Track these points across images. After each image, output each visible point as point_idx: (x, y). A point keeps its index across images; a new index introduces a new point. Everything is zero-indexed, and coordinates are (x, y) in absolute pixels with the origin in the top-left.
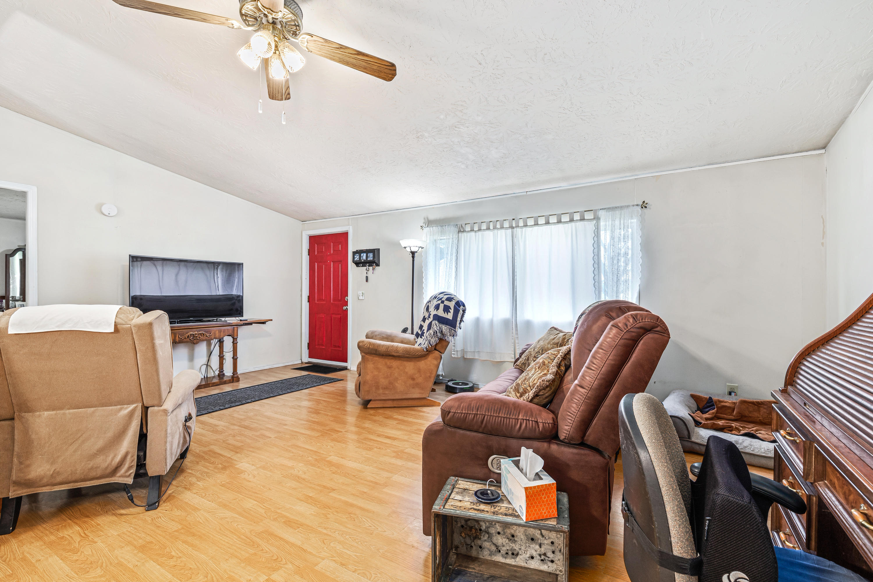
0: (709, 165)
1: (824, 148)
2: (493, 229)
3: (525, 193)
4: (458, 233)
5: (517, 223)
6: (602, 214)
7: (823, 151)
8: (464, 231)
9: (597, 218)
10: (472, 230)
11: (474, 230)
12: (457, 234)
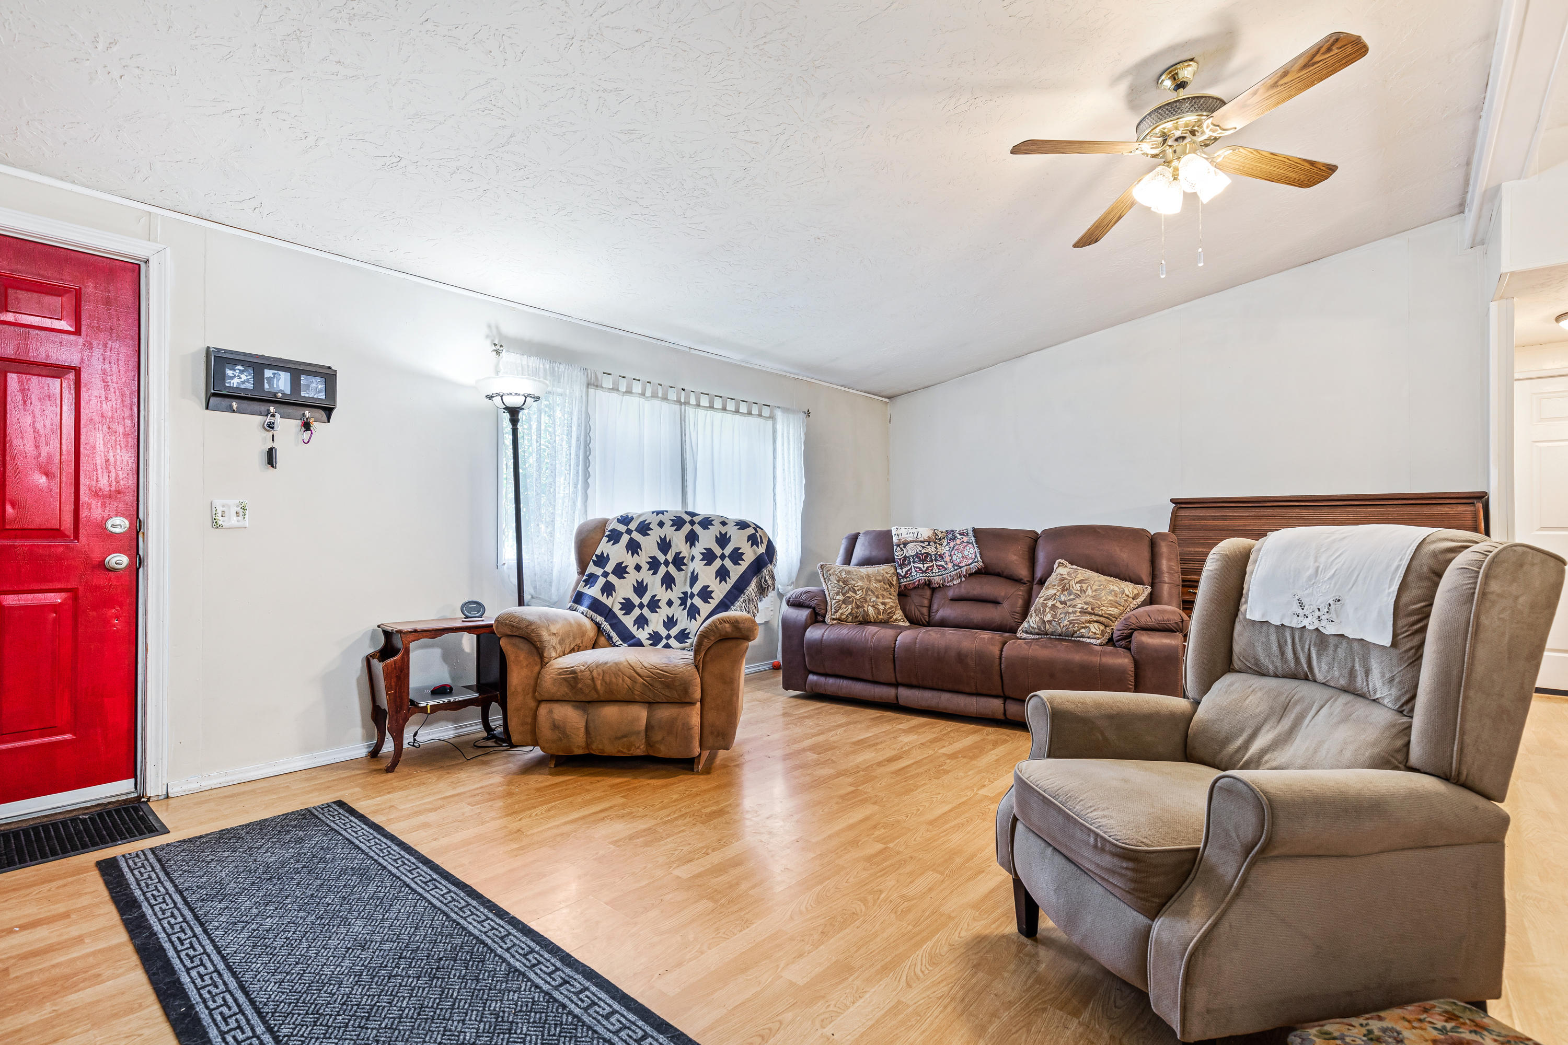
0: (842, 386)
1: (889, 398)
2: (652, 396)
3: (688, 350)
4: (588, 387)
5: (688, 397)
6: (779, 414)
7: (887, 400)
8: (598, 386)
9: (772, 417)
10: (615, 389)
11: (618, 390)
12: (584, 390)
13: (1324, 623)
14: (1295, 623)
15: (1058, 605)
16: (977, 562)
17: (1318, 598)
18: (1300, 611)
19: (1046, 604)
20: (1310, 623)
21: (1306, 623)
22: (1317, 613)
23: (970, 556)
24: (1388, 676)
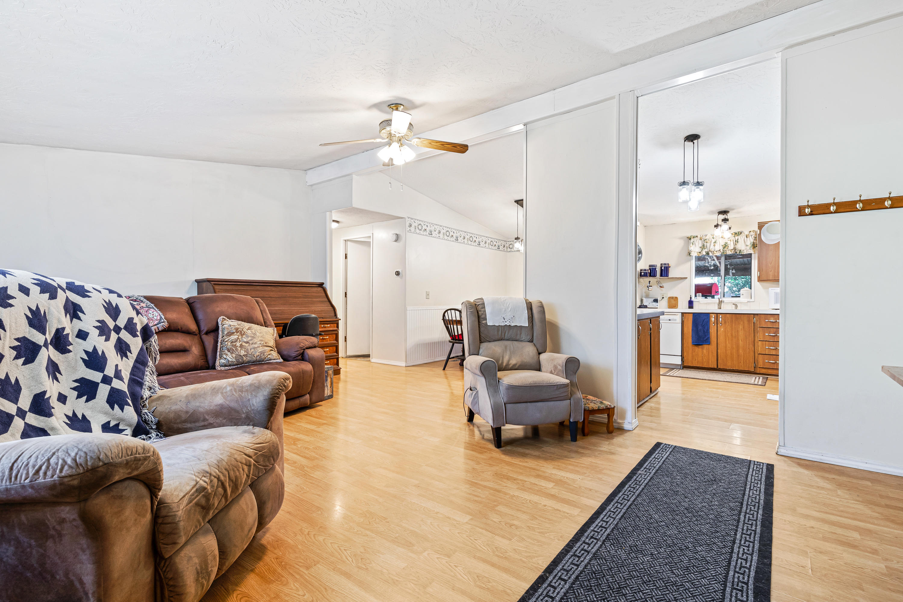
13: (511, 323)
14: (503, 324)
15: (244, 344)
16: (164, 322)
17: (508, 316)
18: (504, 321)
19: (236, 345)
20: (508, 323)
21: (506, 323)
22: (509, 321)
23: (155, 318)
24: (527, 334)
